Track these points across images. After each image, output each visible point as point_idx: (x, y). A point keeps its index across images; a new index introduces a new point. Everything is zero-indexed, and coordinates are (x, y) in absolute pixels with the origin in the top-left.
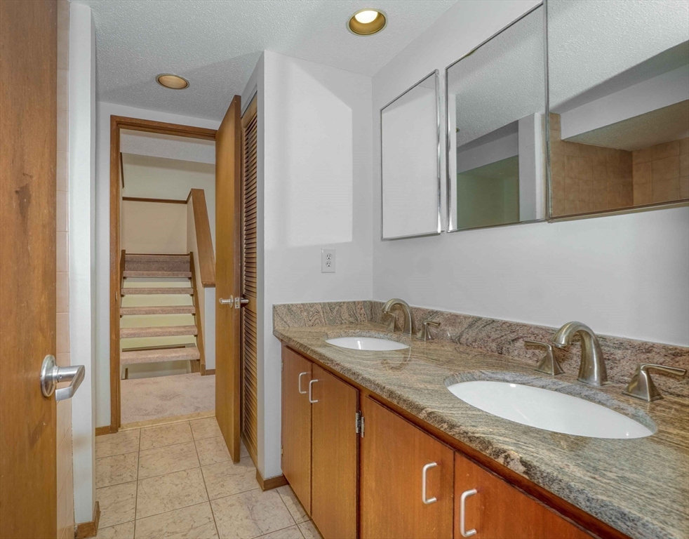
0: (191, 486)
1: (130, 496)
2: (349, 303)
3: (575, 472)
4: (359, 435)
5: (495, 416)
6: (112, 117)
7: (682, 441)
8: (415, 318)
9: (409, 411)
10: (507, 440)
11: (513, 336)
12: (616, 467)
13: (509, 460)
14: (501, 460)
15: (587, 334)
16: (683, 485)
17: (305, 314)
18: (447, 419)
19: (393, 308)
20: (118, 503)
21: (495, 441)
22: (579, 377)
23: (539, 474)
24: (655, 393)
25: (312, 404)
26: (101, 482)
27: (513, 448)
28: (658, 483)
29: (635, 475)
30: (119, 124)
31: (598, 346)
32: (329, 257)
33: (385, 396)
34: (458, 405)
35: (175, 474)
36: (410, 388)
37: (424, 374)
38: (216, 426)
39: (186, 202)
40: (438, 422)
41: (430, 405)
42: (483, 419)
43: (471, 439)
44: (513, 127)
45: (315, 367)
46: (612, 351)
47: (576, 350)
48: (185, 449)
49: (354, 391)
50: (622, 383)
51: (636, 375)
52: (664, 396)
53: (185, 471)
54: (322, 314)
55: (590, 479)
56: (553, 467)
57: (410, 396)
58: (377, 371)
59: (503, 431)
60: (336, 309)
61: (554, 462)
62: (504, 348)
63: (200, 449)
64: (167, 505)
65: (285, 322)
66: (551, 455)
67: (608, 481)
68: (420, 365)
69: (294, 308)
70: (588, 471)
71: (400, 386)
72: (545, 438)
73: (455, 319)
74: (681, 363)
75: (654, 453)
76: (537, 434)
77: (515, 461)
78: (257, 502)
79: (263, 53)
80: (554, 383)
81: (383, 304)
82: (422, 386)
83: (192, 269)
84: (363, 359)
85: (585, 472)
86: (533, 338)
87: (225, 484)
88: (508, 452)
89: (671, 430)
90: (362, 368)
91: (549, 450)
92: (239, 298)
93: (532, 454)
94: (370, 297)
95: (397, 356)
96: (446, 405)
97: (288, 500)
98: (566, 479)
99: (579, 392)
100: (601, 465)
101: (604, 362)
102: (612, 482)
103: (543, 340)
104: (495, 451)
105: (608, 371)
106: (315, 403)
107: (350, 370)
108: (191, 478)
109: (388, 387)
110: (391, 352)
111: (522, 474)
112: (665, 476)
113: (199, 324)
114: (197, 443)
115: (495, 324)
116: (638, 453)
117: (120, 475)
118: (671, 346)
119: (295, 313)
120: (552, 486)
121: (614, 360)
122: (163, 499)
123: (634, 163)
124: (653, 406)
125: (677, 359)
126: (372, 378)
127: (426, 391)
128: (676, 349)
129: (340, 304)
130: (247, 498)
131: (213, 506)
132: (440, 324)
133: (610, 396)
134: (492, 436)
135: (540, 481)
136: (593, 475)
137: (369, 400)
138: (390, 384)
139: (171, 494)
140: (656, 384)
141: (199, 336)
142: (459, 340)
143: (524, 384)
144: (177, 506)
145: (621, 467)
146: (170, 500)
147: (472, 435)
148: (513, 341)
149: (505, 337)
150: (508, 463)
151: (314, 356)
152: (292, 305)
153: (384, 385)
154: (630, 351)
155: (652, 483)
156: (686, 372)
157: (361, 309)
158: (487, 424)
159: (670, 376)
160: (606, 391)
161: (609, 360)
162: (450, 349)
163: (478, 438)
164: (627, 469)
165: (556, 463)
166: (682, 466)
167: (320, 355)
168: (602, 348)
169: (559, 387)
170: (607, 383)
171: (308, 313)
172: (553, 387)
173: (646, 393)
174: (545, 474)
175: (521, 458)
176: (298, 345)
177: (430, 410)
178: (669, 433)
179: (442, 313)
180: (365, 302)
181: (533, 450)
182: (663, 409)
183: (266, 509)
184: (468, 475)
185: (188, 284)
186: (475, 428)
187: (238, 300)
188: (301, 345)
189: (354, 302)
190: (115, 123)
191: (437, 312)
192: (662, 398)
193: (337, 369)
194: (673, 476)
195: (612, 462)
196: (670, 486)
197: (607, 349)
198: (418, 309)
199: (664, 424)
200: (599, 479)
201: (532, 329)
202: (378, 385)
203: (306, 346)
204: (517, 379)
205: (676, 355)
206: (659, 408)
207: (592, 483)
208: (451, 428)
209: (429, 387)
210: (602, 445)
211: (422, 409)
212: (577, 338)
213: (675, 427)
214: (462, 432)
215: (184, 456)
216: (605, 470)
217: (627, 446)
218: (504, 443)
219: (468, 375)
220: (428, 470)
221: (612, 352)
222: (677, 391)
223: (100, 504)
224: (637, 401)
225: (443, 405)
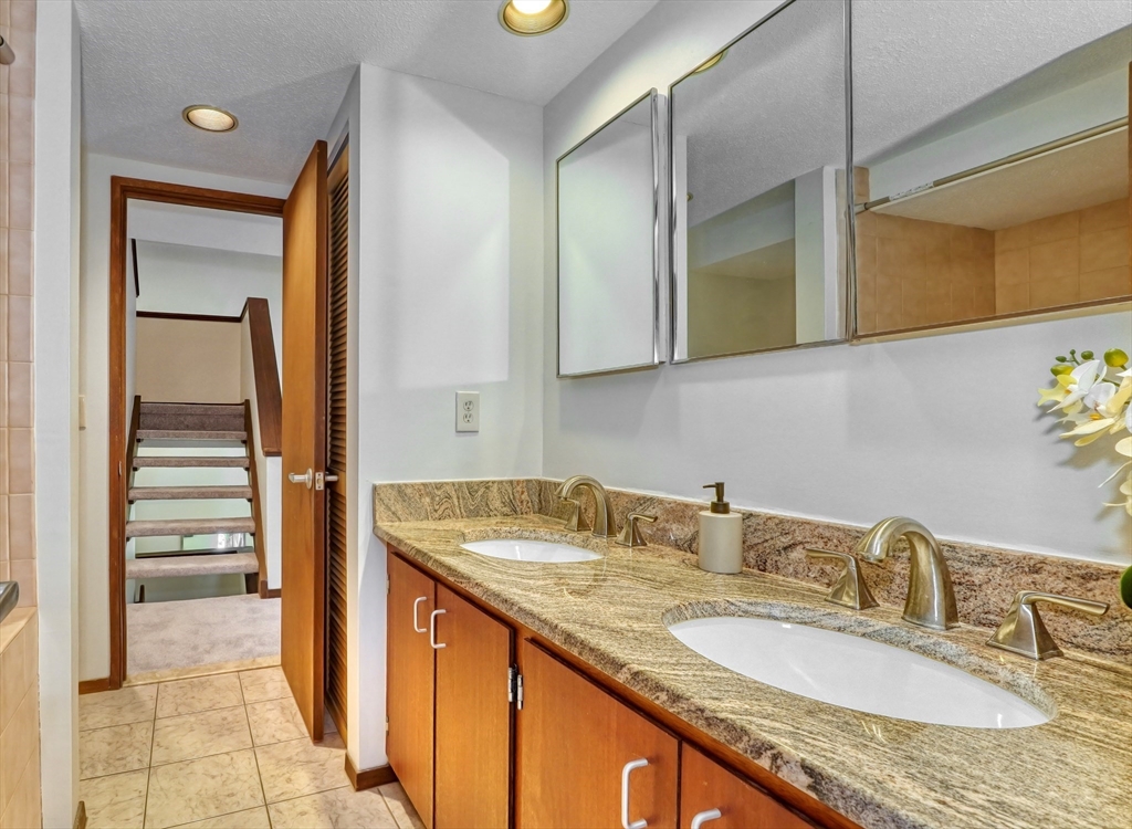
0: (237, 779)
1: (136, 794)
2: (501, 482)
3: (906, 789)
4: (514, 704)
5: (755, 682)
6: (115, 180)
7: (1106, 736)
8: (614, 508)
9: (599, 668)
10: (777, 725)
11: (786, 540)
12: (984, 782)
13: (779, 762)
14: (764, 762)
15: (922, 538)
16: (1119, 821)
17: (428, 500)
18: (666, 684)
19: (577, 490)
20: (115, 804)
21: (753, 727)
22: (905, 612)
23: (837, 792)
24: (1048, 646)
25: (435, 650)
26: (90, 770)
27: (788, 741)
28: (1069, 817)
29: (1022, 800)
30: (124, 190)
31: (941, 560)
32: (469, 404)
33: (557, 641)
34: (688, 660)
35: (212, 758)
36: (603, 628)
37: (628, 604)
38: (282, 681)
39: (238, 320)
40: (650, 690)
41: (636, 659)
42: (732, 686)
43: (711, 721)
44: (787, 191)
45: (441, 589)
46: (967, 568)
47: (900, 567)
48: (230, 719)
49: (506, 631)
50: (984, 625)
51: (1014, 612)
52: (1064, 651)
53: (227, 753)
54: (455, 500)
55: (937, 805)
56: (865, 779)
57: (602, 642)
58: (545, 596)
59: (770, 709)
60: (480, 493)
61: (865, 768)
62: (769, 561)
63: (255, 718)
64: (196, 810)
65: (393, 513)
66: (860, 756)
67: (972, 810)
68: (621, 588)
69: (409, 491)
70: (931, 789)
71: (584, 624)
72: (847, 723)
73: (683, 511)
74: (1097, 592)
75: (1057, 757)
76: (834, 715)
77: (792, 764)
78: (345, 808)
79: (358, 68)
80: (860, 623)
81: (559, 484)
82: (624, 625)
83: (248, 428)
84: (522, 577)
85: (926, 791)
86: (821, 545)
87: (292, 778)
88: (780, 749)
89: (1083, 714)
90: (520, 592)
91: (855, 746)
92: (322, 474)
93: (823, 753)
94: (538, 474)
95: (582, 572)
96: (666, 659)
97: (398, 808)
98: (890, 802)
99: (905, 639)
100: (956, 778)
101: (951, 588)
102: (978, 811)
103: (840, 549)
104: (753, 746)
105: (959, 605)
106: (441, 649)
107: (498, 596)
108: (236, 767)
109: (564, 625)
110: (570, 566)
111: (805, 790)
112: (1080, 802)
113: (257, 515)
114: (249, 708)
115: (753, 519)
116: (1025, 757)
117: (122, 759)
118: (1078, 561)
119: (410, 499)
120: (862, 815)
121: (971, 586)
122: (190, 800)
123: (997, 249)
124: (1044, 667)
125: (1089, 585)
126: (536, 610)
127: (631, 634)
128: (1087, 567)
129: (487, 485)
130: (328, 802)
131: (272, 813)
132: (656, 519)
133: (963, 648)
134: (749, 718)
135: (840, 804)
136: (942, 798)
137: (531, 647)
138: (567, 621)
139: (203, 792)
140: (1050, 630)
141: (258, 534)
142: (690, 547)
143: (805, 623)
144: (213, 812)
145: (994, 783)
146: (202, 802)
147: (712, 715)
148: (785, 549)
149: (771, 542)
150: (778, 768)
151: (439, 571)
152: (406, 485)
153: (556, 622)
154: (999, 569)
155: (1057, 816)
156: (1107, 609)
157: (523, 493)
158: (740, 696)
159: (1076, 615)
160: (956, 640)
161: (960, 584)
162: (674, 562)
163: (722, 720)
164: (1007, 786)
165: (869, 771)
166: (1113, 783)
167: (449, 568)
168: (949, 563)
169: (870, 629)
170: (957, 624)
171: (433, 499)
172: (857, 630)
173: (1031, 644)
174: (848, 793)
175: (803, 760)
176: (413, 552)
177: (636, 667)
178: (1080, 719)
179: (661, 502)
180: (528, 481)
181: (826, 746)
182: (1065, 674)
183: (359, 822)
184: (706, 784)
185: (241, 452)
186: (717, 703)
187: (320, 476)
188: (418, 551)
189: (511, 482)
190: (118, 190)
191: (651, 499)
192: (1060, 655)
193: (476, 592)
194: (1097, 802)
195: (977, 773)
196: (1092, 824)
197: (957, 565)
198: (618, 494)
199: (1069, 701)
200: (953, 804)
201: (821, 530)
202: (545, 622)
203: (426, 554)
204: (793, 615)
205: (1087, 577)
206: (1056, 672)
207: (940, 812)
208: (674, 702)
209: (636, 626)
210: (955, 739)
211: (622, 666)
212: (902, 545)
213: (1091, 709)
214: (693, 708)
215: (228, 729)
216: (963, 788)
217: (1004, 741)
218: (772, 731)
219: (706, 606)
220: (632, 773)
221: (966, 570)
222: (1089, 642)
223: (86, 806)
224: (1013, 658)
225: (660, 660)
